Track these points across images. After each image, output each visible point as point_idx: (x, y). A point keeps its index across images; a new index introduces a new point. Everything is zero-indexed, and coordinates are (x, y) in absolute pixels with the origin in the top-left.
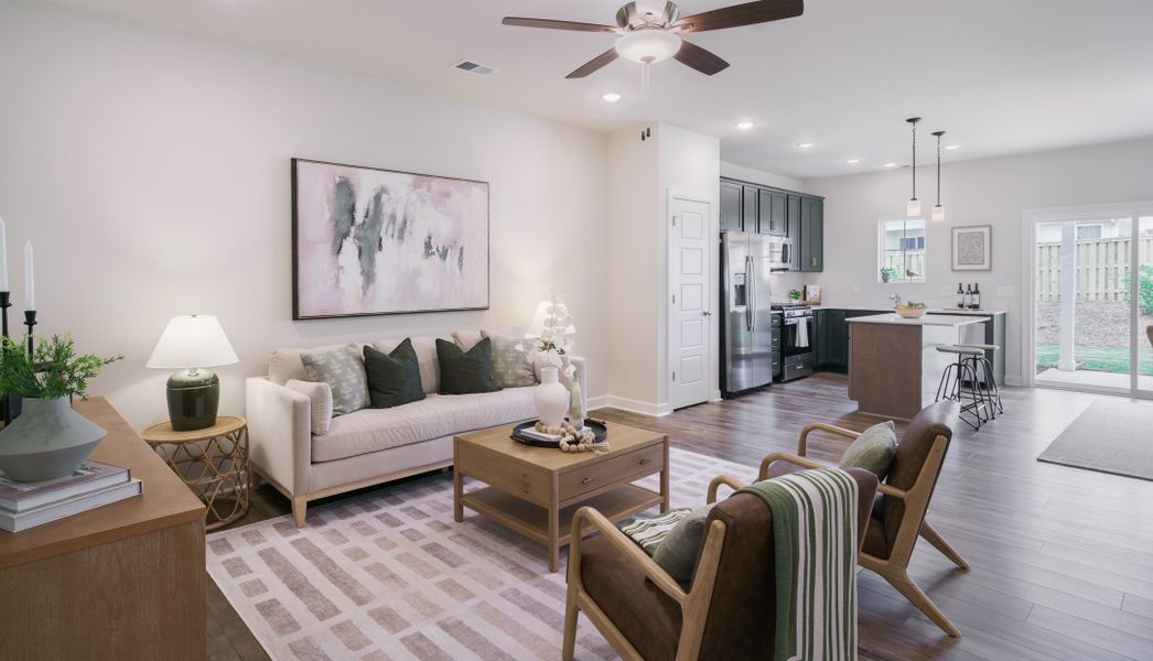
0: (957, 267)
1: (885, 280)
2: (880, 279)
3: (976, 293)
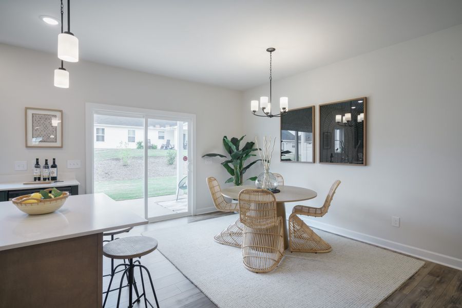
0: (31, 144)
3: (54, 166)
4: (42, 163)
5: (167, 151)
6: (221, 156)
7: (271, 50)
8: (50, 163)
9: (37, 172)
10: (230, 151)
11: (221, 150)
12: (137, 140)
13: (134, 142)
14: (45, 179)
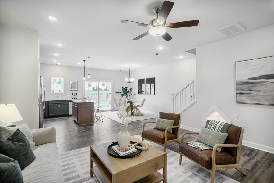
0: (71, 90)
1: (53, 93)
2: (52, 93)
3: (77, 95)
4: (74, 94)
5: (106, 91)
6: (121, 93)
7: (130, 66)
8: (76, 94)
9: (73, 96)
10: (124, 91)
11: (122, 91)
12: (92, 87)
13: (91, 87)
14: (75, 98)
